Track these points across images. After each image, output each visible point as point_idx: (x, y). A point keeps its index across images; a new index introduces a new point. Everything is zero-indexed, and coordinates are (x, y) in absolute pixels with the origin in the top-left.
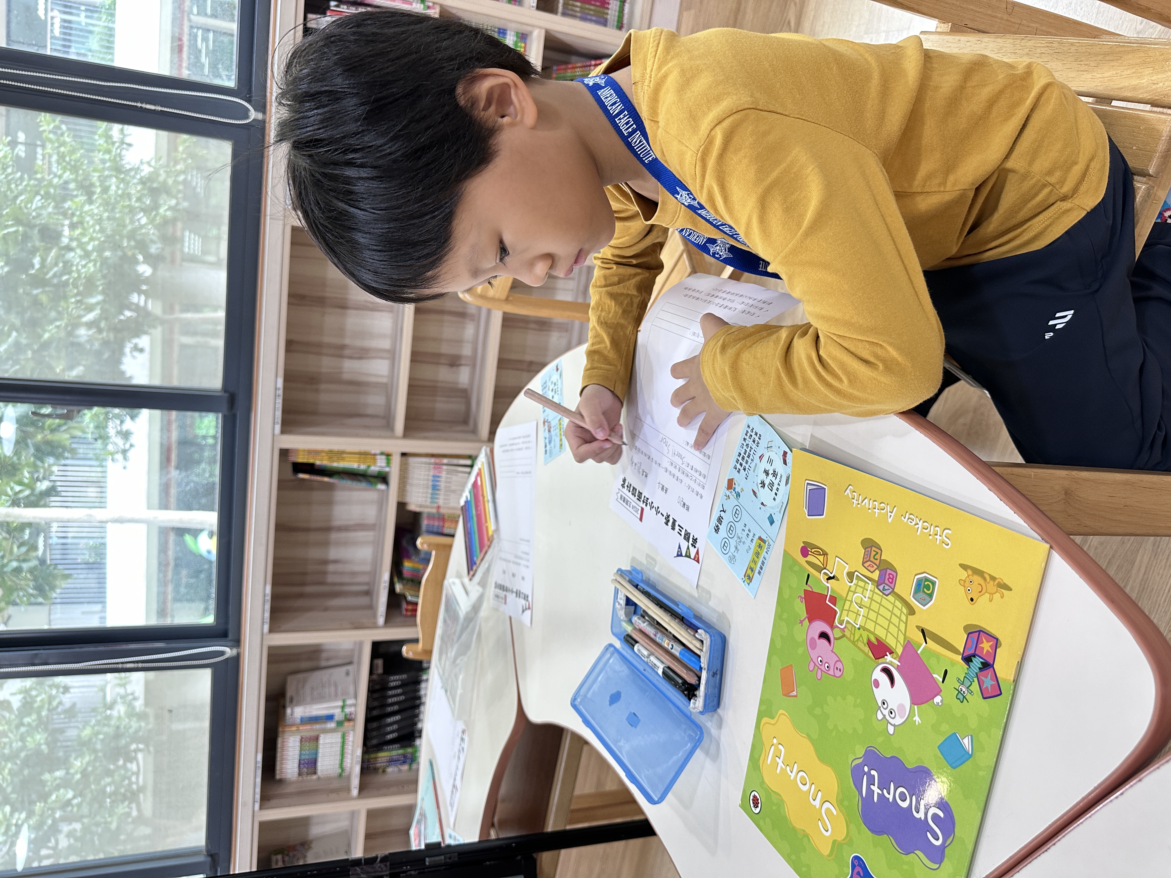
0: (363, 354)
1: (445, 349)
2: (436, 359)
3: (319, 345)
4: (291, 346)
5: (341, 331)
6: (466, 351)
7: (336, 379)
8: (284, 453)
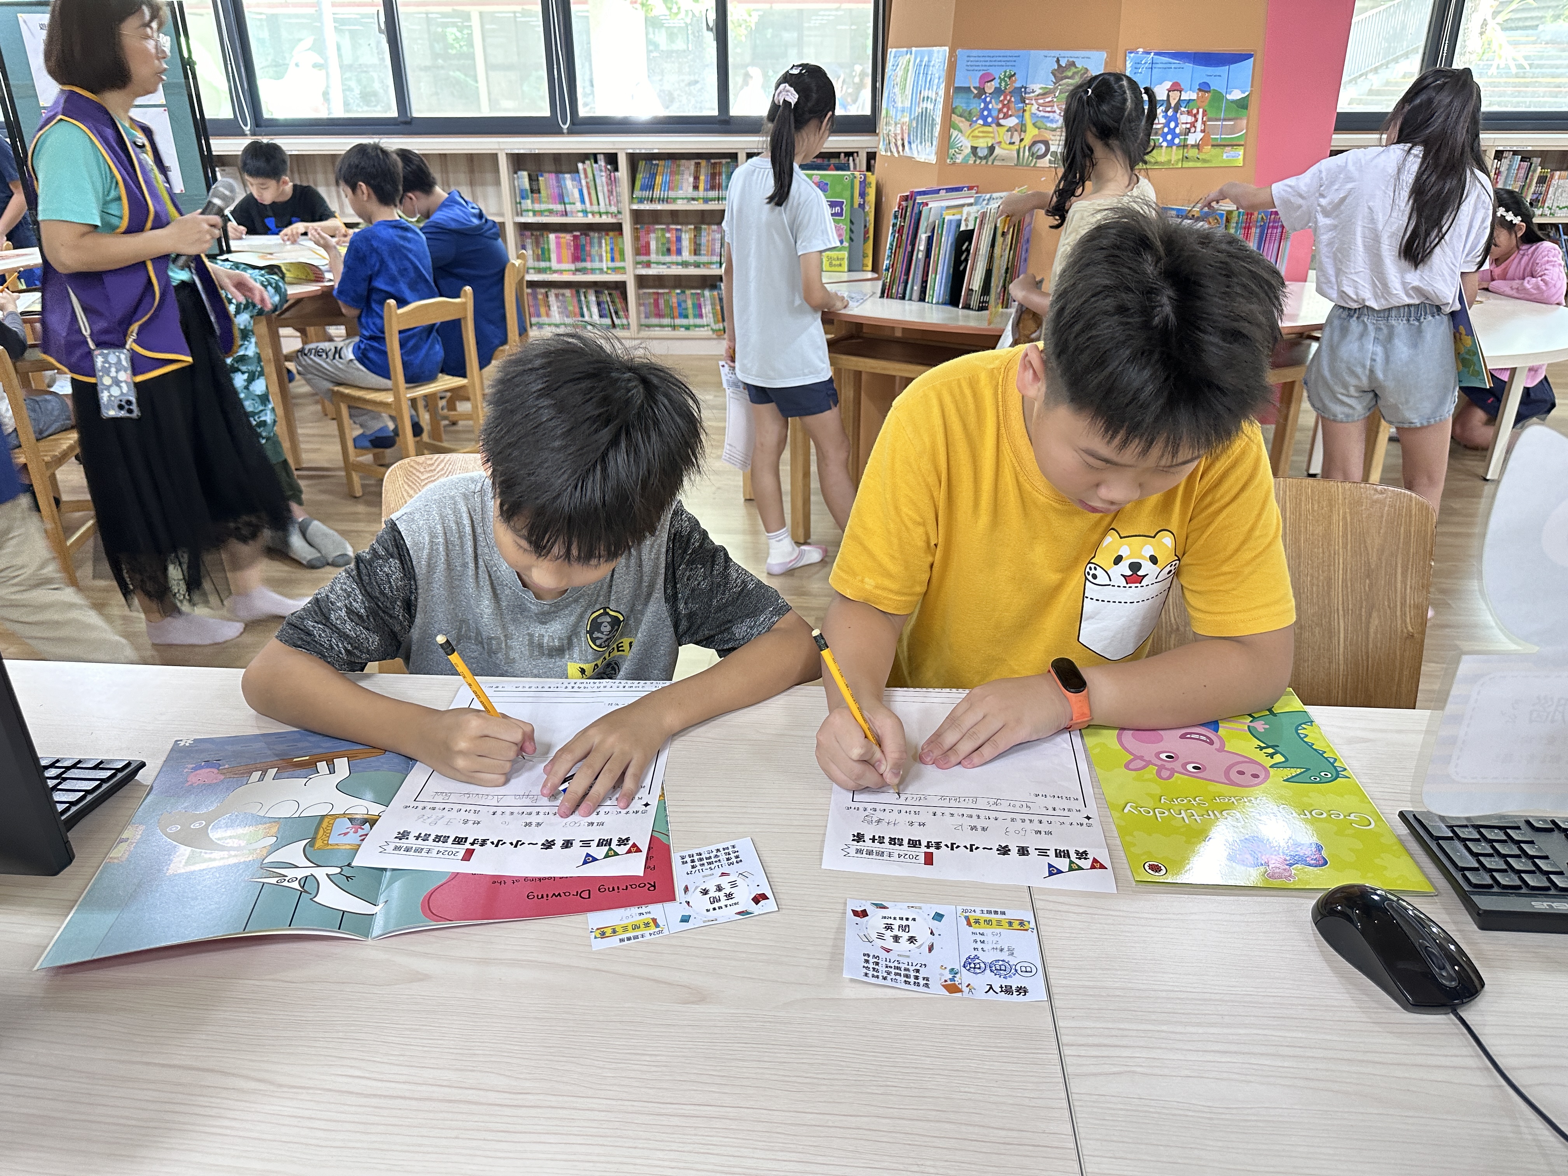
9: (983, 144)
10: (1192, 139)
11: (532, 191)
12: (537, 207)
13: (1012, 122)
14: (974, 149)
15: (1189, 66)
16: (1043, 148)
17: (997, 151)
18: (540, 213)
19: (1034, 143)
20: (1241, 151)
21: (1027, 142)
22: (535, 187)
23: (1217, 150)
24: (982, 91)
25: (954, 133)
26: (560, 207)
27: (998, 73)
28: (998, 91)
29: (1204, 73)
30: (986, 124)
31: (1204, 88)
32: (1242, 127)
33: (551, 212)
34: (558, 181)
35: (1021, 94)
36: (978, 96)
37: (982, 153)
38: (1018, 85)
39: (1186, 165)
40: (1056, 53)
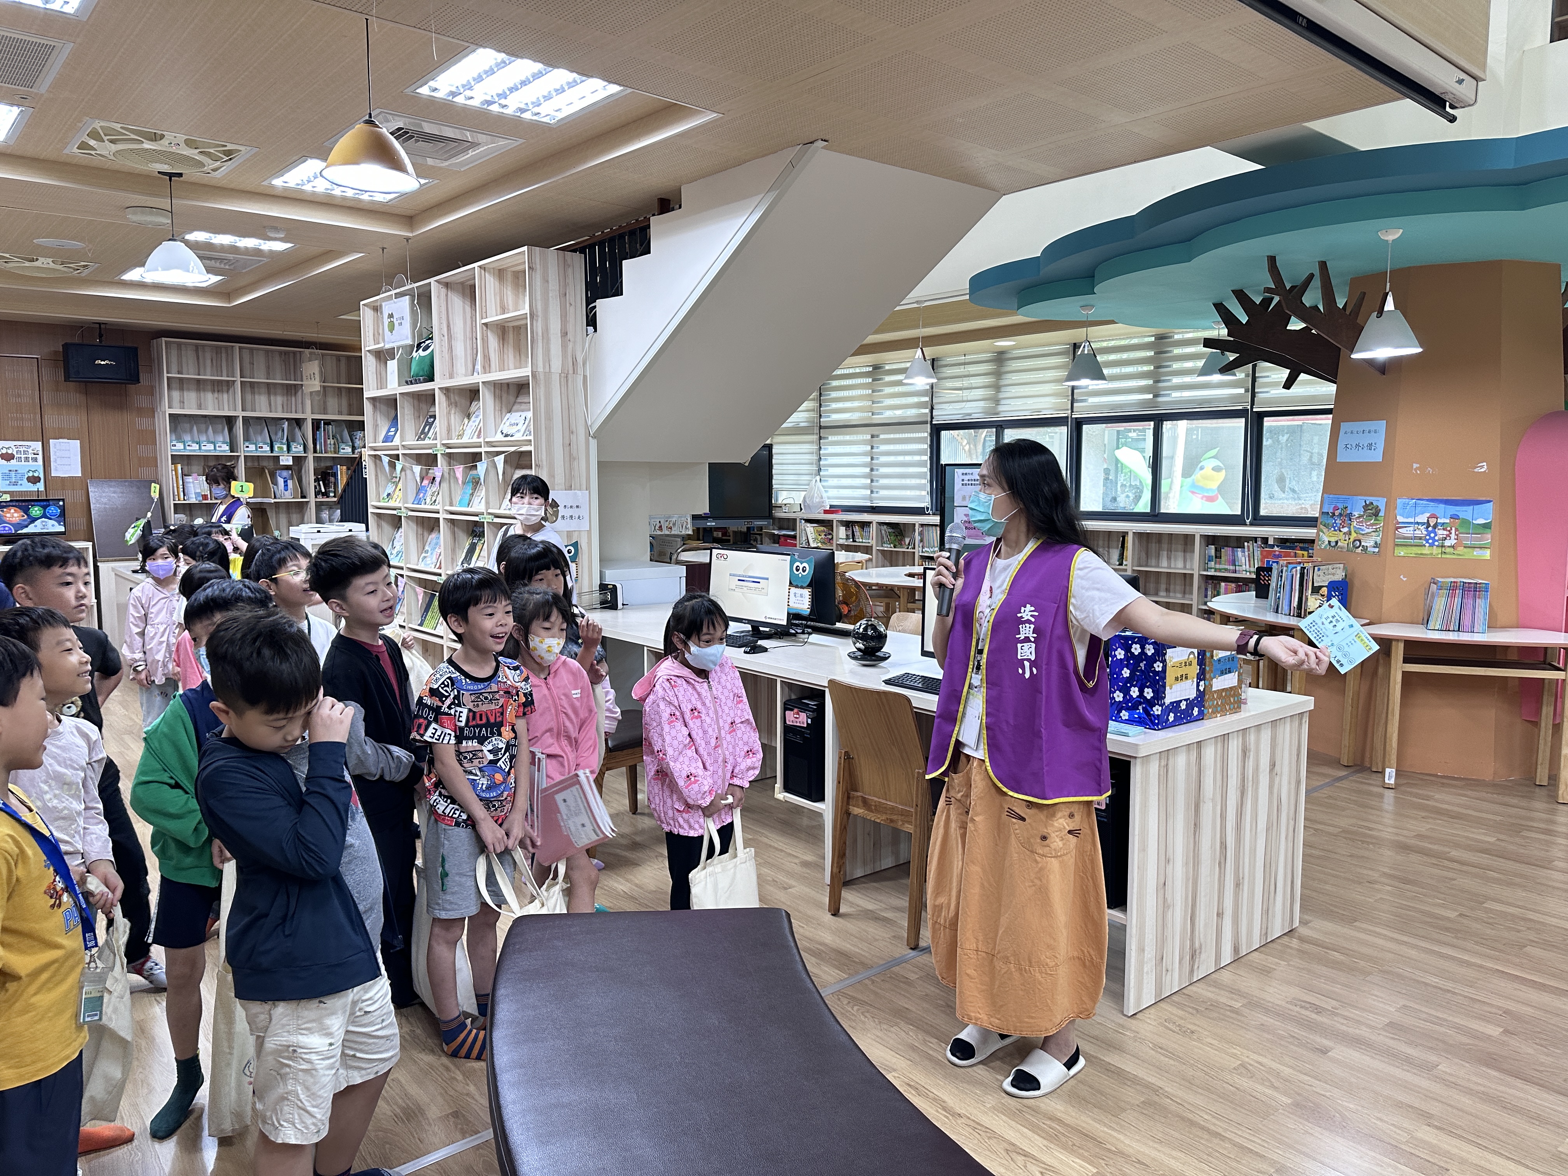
0: (1169, 558)
1: (1172, 587)
2: (1168, 583)
3: (1171, 544)
4: (1170, 535)
5: (1176, 551)
6: (1171, 594)
7: (1160, 549)
8: (1127, 533)
9: (1333, 540)
10: (1447, 543)
11: (1216, 557)
12: (1218, 566)
13: (1345, 530)
14: (1329, 542)
15: (1442, 506)
16: (1358, 543)
17: (1339, 544)
18: (1220, 570)
19: (1355, 541)
20: (1488, 552)
21: (1352, 540)
22: (1218, 555)
23: (1466, 550)
24: (1334, 514)
25: (1321, 534)
26: (1232, 568)
27: (1341, 506)
28: (1340, 515)
29: (1453, 510)
30: (1335, 530)
31: (1454, 517)
32: (1488, 538)
33: (1226, 570)
34: (1233, 552)
35: (1350, 516)
36: (1332, 517)
37: (1333, 544)
38: (1348, 512)
39: (1444, 556)
40: (1366, 498)
